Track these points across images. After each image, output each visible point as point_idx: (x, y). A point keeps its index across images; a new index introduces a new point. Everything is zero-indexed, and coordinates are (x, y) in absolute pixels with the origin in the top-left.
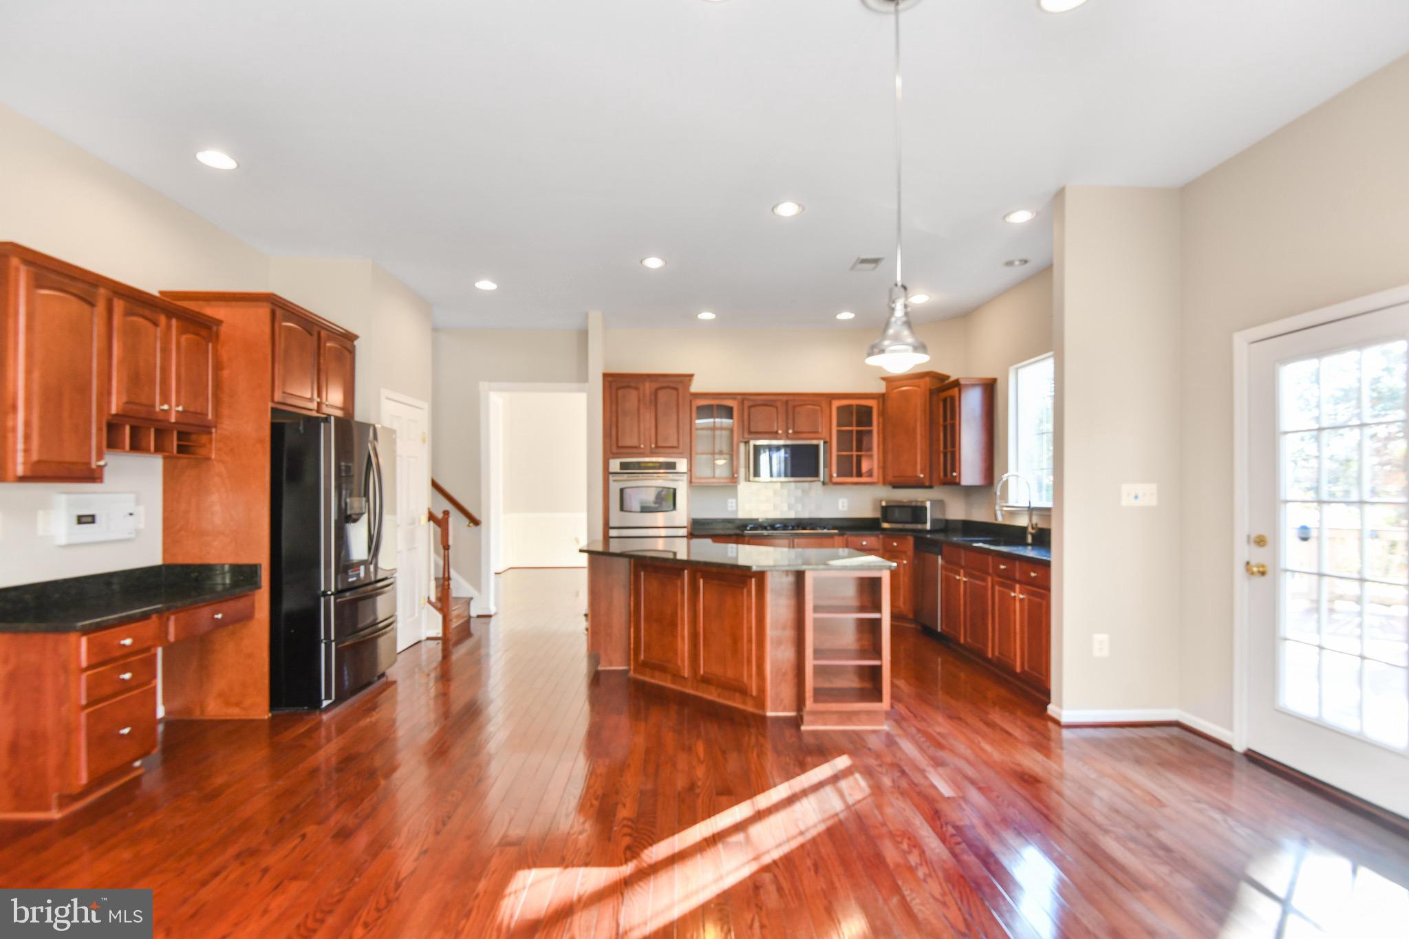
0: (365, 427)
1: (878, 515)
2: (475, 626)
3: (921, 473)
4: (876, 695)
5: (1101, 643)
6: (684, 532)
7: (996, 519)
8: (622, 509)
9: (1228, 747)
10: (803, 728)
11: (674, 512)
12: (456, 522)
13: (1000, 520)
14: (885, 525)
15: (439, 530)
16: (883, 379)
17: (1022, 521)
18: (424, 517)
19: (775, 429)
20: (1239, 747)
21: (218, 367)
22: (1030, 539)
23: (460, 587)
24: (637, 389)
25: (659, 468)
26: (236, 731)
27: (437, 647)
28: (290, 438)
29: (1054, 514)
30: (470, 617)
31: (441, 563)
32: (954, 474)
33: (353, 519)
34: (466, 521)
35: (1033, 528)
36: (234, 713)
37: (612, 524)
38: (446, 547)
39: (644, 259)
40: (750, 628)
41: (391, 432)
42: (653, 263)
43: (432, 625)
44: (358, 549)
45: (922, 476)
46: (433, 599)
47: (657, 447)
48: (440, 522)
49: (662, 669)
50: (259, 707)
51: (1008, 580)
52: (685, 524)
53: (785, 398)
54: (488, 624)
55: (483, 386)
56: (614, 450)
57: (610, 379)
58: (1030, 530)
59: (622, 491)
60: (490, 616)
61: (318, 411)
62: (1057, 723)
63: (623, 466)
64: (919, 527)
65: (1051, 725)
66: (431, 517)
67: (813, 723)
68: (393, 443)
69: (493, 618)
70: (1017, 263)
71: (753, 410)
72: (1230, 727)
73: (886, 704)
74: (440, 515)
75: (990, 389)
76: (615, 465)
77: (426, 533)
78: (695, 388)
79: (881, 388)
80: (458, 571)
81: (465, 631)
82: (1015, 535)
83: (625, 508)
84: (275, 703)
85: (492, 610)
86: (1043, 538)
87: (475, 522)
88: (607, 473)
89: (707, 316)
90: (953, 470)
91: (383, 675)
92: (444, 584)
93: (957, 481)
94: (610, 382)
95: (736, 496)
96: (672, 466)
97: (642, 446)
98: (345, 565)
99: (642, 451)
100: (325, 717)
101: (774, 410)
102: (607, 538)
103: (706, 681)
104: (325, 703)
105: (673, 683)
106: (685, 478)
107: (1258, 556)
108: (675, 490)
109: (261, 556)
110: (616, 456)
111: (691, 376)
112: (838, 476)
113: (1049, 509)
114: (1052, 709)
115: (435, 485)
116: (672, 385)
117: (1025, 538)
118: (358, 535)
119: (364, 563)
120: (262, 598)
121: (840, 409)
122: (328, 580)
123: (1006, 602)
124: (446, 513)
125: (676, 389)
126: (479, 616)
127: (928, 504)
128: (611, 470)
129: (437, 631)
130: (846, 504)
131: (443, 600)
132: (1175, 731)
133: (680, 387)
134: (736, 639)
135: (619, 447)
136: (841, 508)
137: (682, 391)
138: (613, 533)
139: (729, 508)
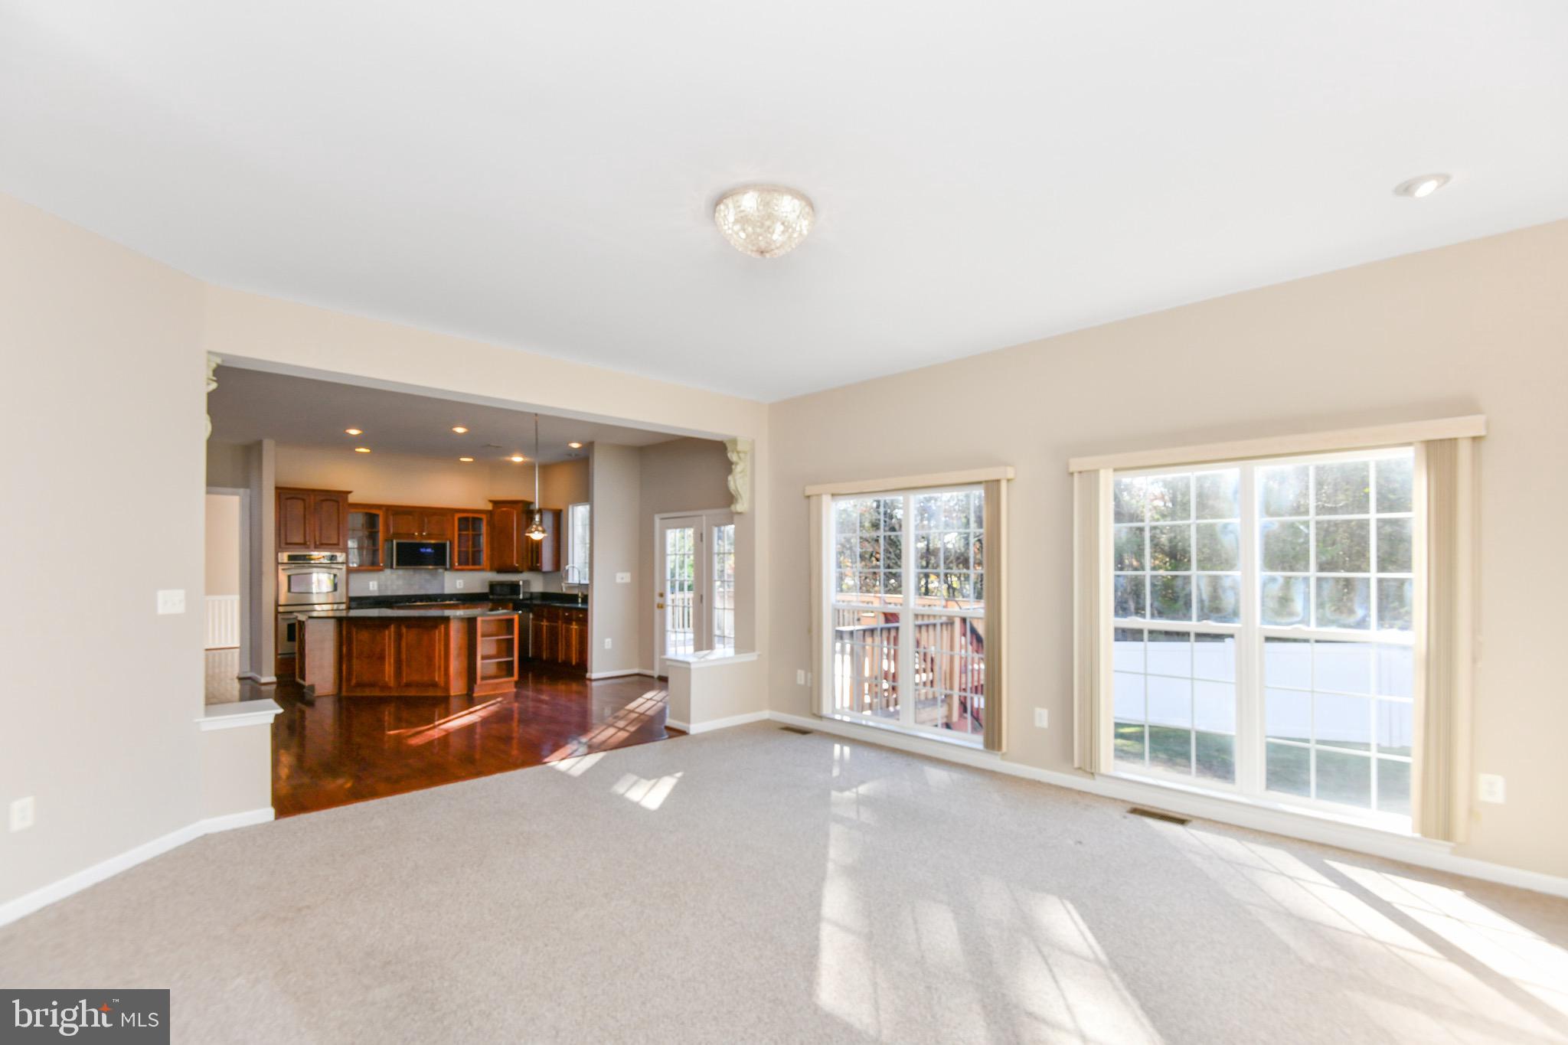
1: (486, 590)
3: (517, 563)
4: (512, 675)
5: (608, 643)
6: (342, 607)
7: (562, 590)
8: (289, 590)
10: (475, 695)
11: (335, 593)
13: (564, 590)
14: (491, 597)
16: (491, 501)
17: (575, 592)
19: (411, 532)
20: (656, 675)
22: (580, 600)
24: (303, 500)
29: (590, 586)
32: (538, 565)
37: (280, 604)
39: (347, 429)
40: (440, 650)
42: (354, 432)
45: (517, 565)
47: (321, 544)
49: (372, 685)
51: (568, 621)
52: (344, 600)
53: (418, 510)
56: (283, 545)
57: (279, 491)
58: (580, 595)
59: (289, 577)
62: (591, 680)
63: (291, 558)
64: (515, 597)
65: (588, 682)
67: (479, 692)
71: (396, 518)
72: (652, 668)
73: (516, 677)
75: (557, 515)
76: (284, 557)
78: (352, 499)
79: (490, 507)
82: (573, 598)
83: (292, 591)
86: (585, 600)
88: (277, 564)
89: (363, 450)
90: (537, 562)
93: (539, 568)
94: (280, 494)
96: (332, 558)
97: (309, 544)
99: (308, 547)
101: (412, 518)
102: (277, 613)
103: (408, 685)
106: (345, 567)
107: (661, 600)
108: (335, 576)
110: (284, 551)
111: (350, 492)
112: (459, 564)
113: (587, 585)
114: (588, 675)
116: (332, 498)
117: (577, 600)
121: (460, 519)
123: (568, 631)
125: (337, 502)
127: (521, 583)
128: (281, 561)
130: (462, 584)
132: (637, 678)
133: (339, 499)
134: (430, 659)
135: (287, 544)
136: (458, 587)
137: (341, 504)
138: (281, 609)
139: (371, 588)
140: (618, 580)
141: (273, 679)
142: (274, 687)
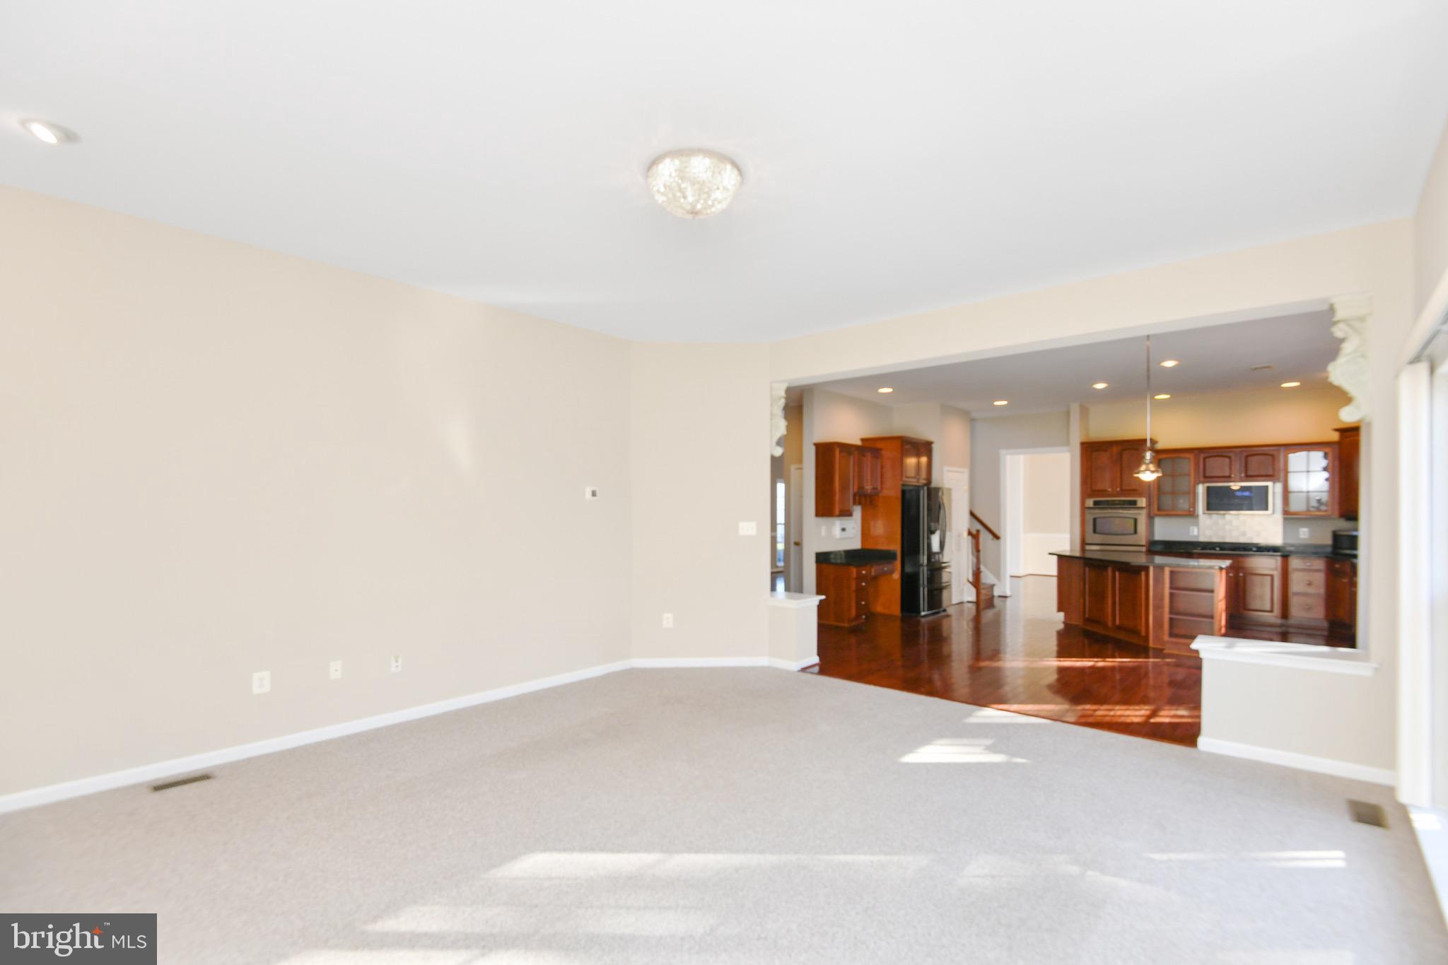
0: (937, 490)
2: (997, 601)
6: (1144, 549)
8: (1095, 531)
10: (1164, 651)
11: (1135, 536)
12: (985, 537)
15: (974, 541)
16: (1337, 430)
18: (965, 534)
19: (1228, 475)
21: (882, 467)
23: (987, 577)
24: (1105, 451)
25: (1124, 505)
26: (887, 617)
27: (973, 607)
28: (907, 496)
30: (992, 597)
31: (975, 560)
33: (933, 532)
34: (990, 536)
36: (886, 611)
37: (1087, 541)
38: (978, 551)
39: (1095, 384)
40: (1141, 598)
41: (950, 490)
42: (1100, 386)
43: (969, 595)
44: (935, 547)
46: (971, 579)
47: (1122, 490)
48: (974, 536)
49: (1098, 622)
50: (896, 609)
52: (1144, 543)
53: (1238, 450)
54: (1005, 602)
55: (1003, 452)
56: (1089, 492)
57: (1086, 445)
59: (1095, 520)
60: (1006, 597)
61: (918, 482)
63: (1096, 503)
66: (970, 533)
68: (950, 495)
69: (1008, 600)
71: (1207, 460)
74: (974, 532)
76: (1090, 503)
77: (967, 542)
79: (1335, 436)
80: (985, 566)
81: (990, 603)
83: (1098, 531)
84: (903, 609)
85: (1008, 593)
87: (997, 537)
88: (1084, 508)
89: (1163, 396)
91: (945, 611)
92: (977, 574)
94: (1087, 447)
95: (1197, 525)
96: (1134, 503)
97: (1110, 489)
98: (931, 554)
99: (1110, 493)
100: (923, 620)
101: (1227, 460)
102: (1083, 550)
103: (1120, 628)
104: (923, 614)
106: (1144, 512)
108: (1136, 520)
109: (896, 547)
110: (1090, 496)
115: (972, 514)
116: (1133, 447)
118: (935, 540)
119: (938, 553)
120: (898, 563)
122: (924, 559)
124: (978, 531)
125: (1136, 450)
126: (1000, 596)
128: (1087, 506)
129: (973, 598)
131: (976, 581)
134: (1135, 605)
135: (1094, 491)
136: (1302, 536)
138: (1087, 548)
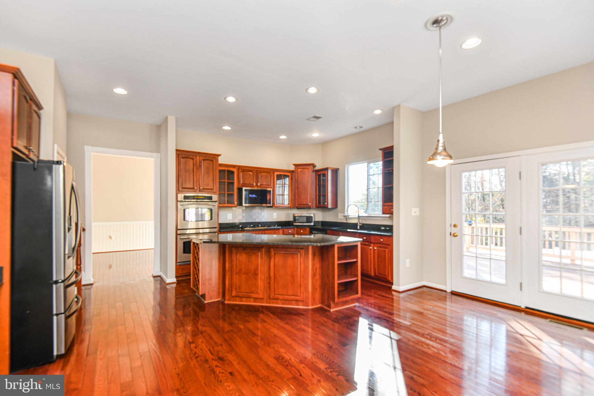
5: (408, 262)
6: (216, 230)
7: (338, 220)
8: (184, 220)
9: (445, 291)
10: (332, 310)
11: (211, 221)
13: (340, 220)
14: (295, 224)
16: (294, 165)
19: (252, 183)
20: (449, 291)
24: (193, 159)
25: (204, 199)
32: (324, 204)
35: (360, 224)
37: (179, 228)
39: (226, 97)
42: (231, 99)
45: (310, 204)
47: (203, 188)
49: (248, 297)
51: (367, 243)
52: (217, 226)
53: (256, 170)
54: (90, 289)
55: (87, 148)
56: (180, 189)
57: (178, 152)
58: (359, 224)
59: (184, 210)
60: (91, 285)
62: (397, 292)
63: (186, 198)
64: (309, 224)
65: (394, 293)
67: (334, 308)
69: (93, 285)
70: (358, 128)
71: (243, 174)
72: (446, 285)
73: (359, 294)
75: (335, 172)
76: (181, 196)
78: (221, 160)
79: (292, 168)
83: (186, 220)
85: (92, 281)
88: (177, 201)
89: (227, 128)
93: (327, 206)
94: (178, 154)
97: (195, 188)
99: (195, 190)
101: (252, 174)
102: (177, 235)
103: (276, 299)
105: (254, 302)
106: (217, 204)
107: (454, 230)
108: (211, 210)
109: (3, 261)
110: (182, 192)
111: (219, 155)
112: (277, 203)
114: (394, 287)
116: (210, 159)
117: (357, 227)
120: (4, 292)
121: (278, 176)
122: (59, 272)
123: (366, 251)
125: (212, 161)
126: (85, 286)
127: (312, 216)
128: (179, 200)
130: (276, 216)
132: (424, 289)
133: (214, 160)
134: (294, 277)
135: (183, 188)
136: (274, 217)
137: (214, 162)
138: (179, 232)
139: (229, 218)
140: (413, 214)
141: (174, 280)
142: (175, 285)
